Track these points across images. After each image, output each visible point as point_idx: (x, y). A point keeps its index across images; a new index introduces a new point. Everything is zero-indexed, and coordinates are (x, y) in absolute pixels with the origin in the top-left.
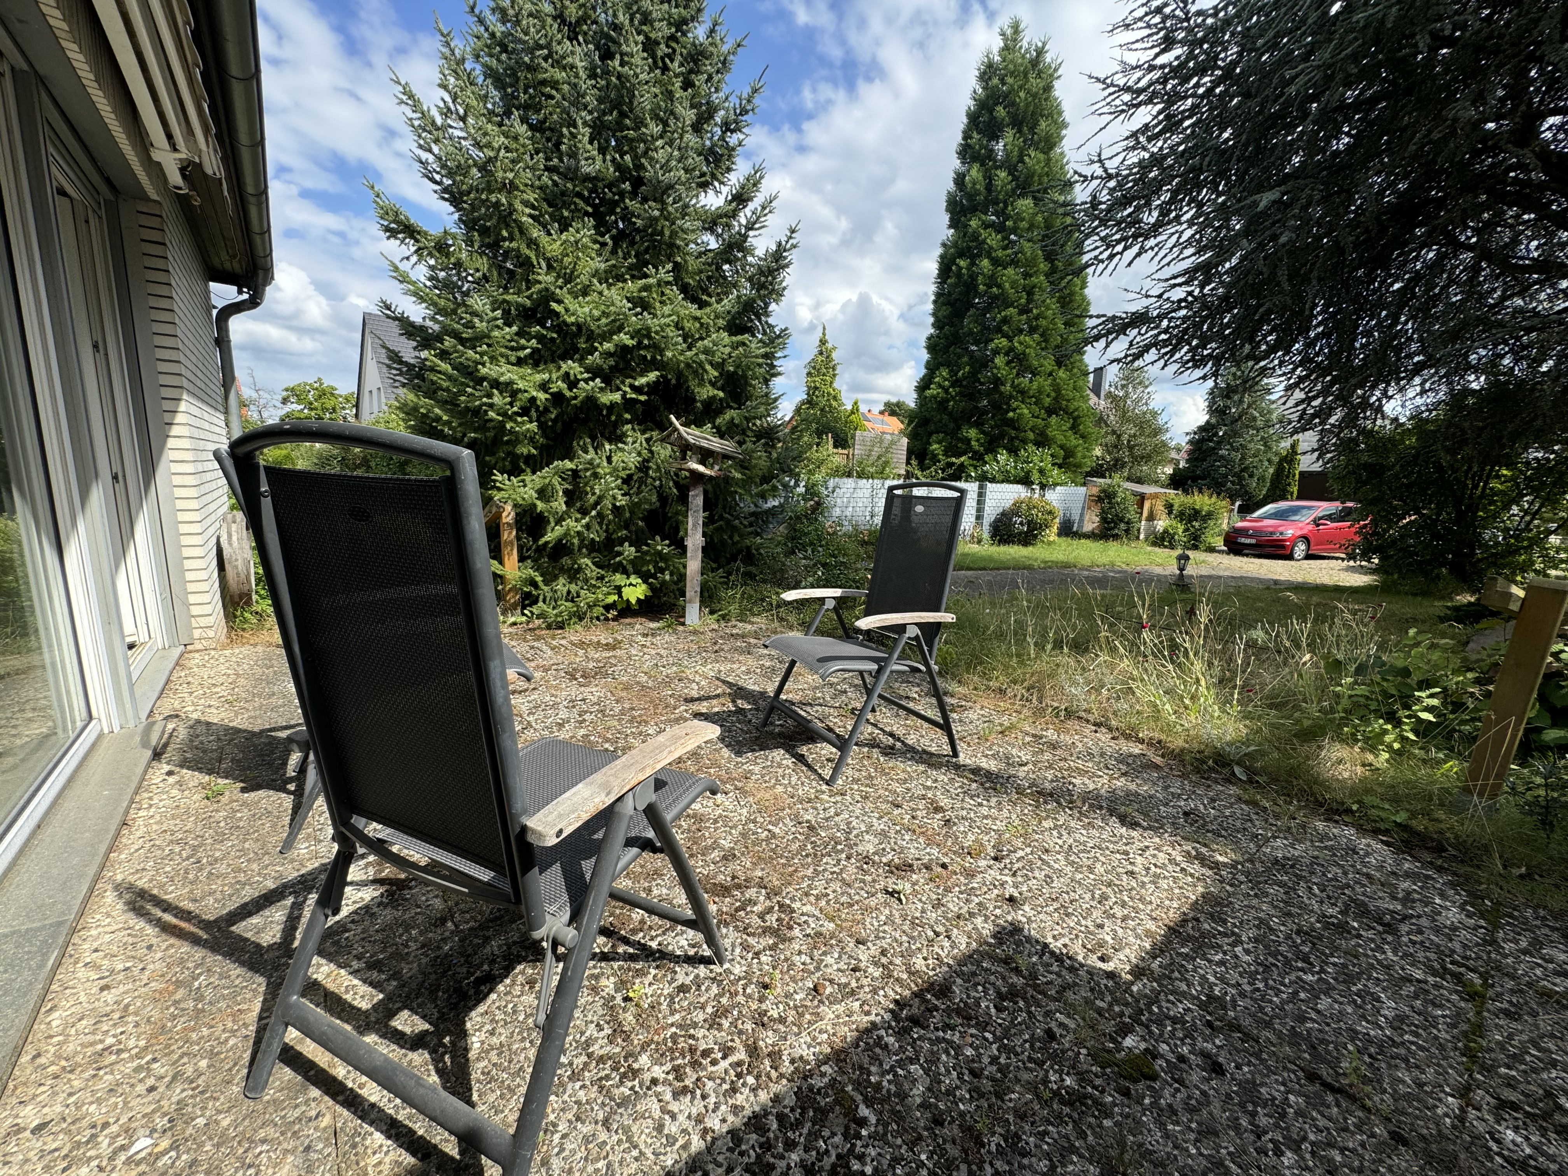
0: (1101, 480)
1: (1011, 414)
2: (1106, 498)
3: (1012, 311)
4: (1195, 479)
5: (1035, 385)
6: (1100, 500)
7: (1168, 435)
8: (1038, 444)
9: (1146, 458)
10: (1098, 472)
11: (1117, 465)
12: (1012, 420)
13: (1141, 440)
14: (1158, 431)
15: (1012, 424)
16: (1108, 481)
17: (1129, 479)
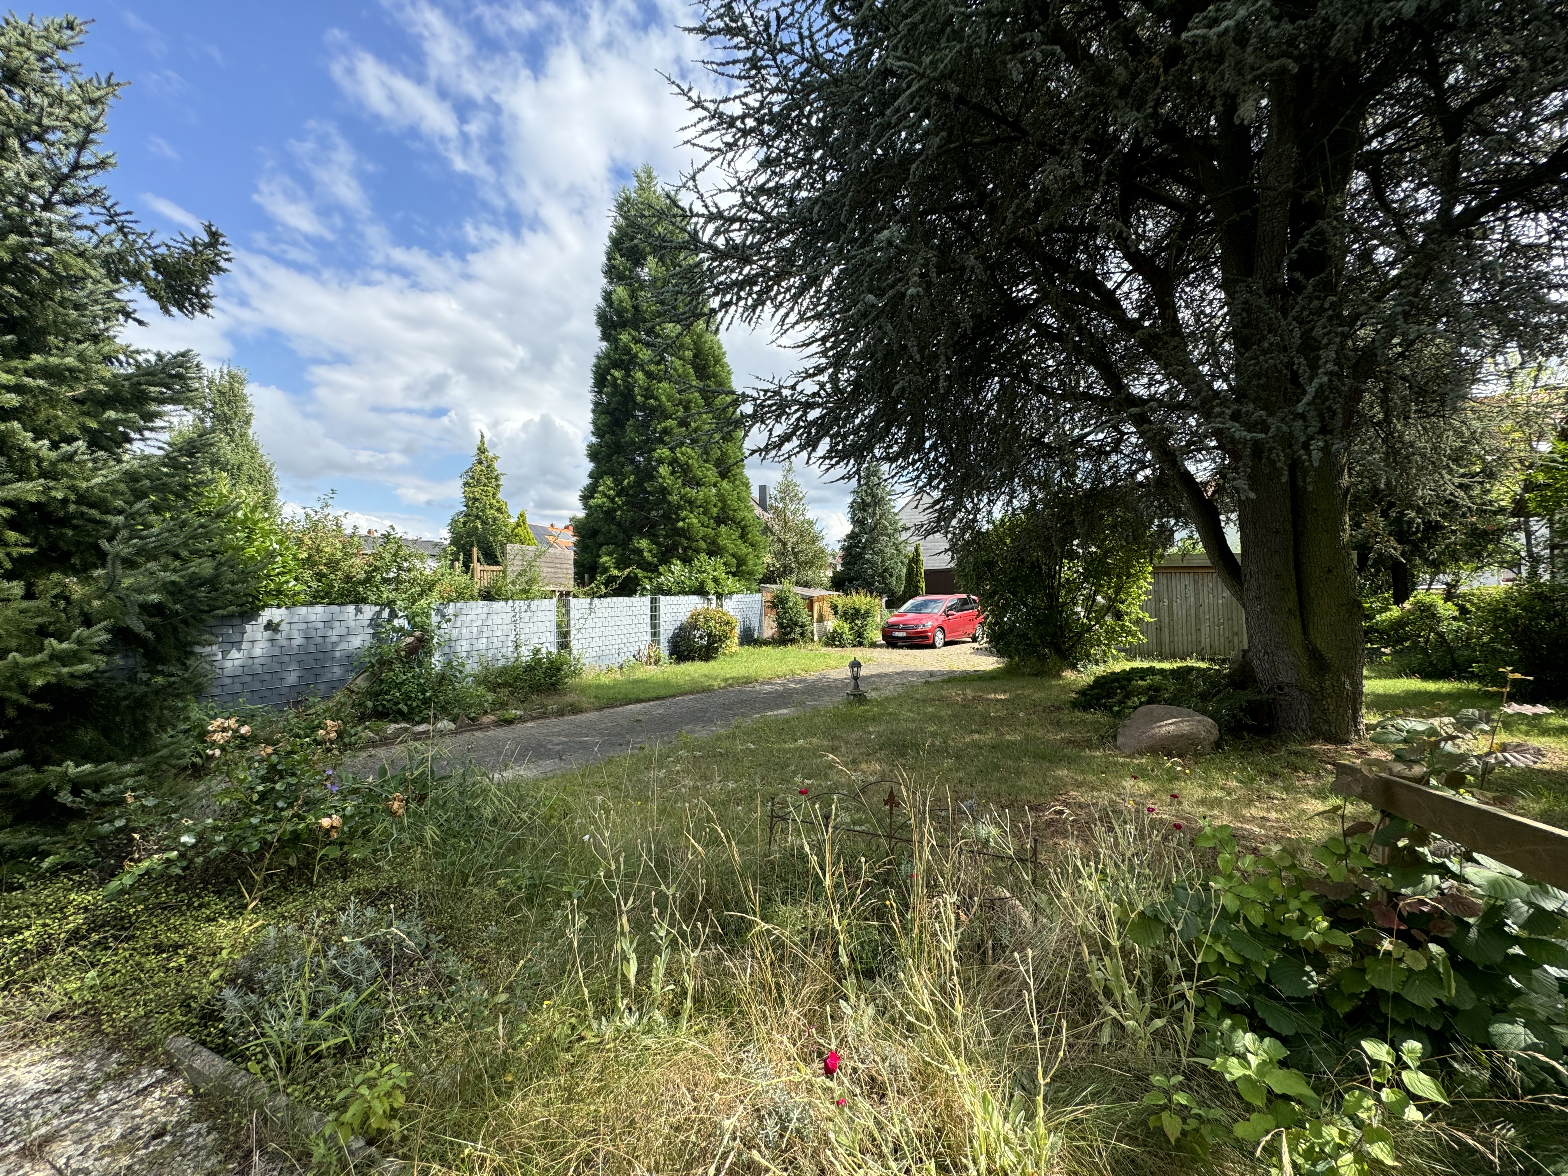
0: (774, 586)
1: (681, 524)
2: (779, 603)
3: (670, 423)
4: (851, 581)
5: (701, 496)
6: (774, 606)
7: (824, 542)
8: (711, 554)
9: (810, 563)
10: (770, 578)
11: (786, 571)
12: (682, 529)
13: (803, 547)
14: (815, 539)
15: (684, 533)
16: (779, 586)
17: (797, 584)
